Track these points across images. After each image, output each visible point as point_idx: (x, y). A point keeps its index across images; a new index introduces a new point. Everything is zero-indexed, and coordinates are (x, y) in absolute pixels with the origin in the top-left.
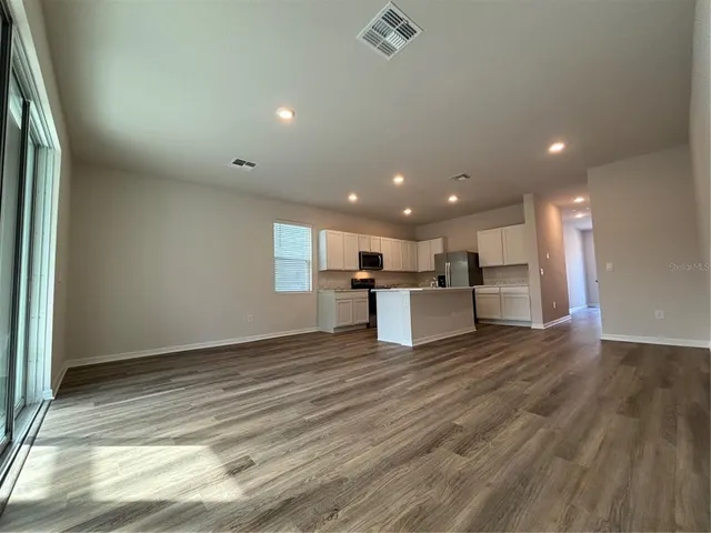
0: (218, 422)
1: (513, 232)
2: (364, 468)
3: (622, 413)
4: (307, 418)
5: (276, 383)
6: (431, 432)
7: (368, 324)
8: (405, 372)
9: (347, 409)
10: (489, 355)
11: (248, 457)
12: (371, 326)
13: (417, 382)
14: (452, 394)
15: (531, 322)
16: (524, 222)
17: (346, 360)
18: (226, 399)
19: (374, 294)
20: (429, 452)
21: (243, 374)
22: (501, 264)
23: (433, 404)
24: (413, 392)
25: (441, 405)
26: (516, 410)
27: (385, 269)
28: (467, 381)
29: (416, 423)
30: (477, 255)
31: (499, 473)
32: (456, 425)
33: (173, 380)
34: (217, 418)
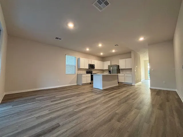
0: (49, 112)
1: (128, 60)
2: (92, 127)
3: (159, 109)
4: (75, 110)
5: (66, 100)
6: (110, 115)
7: (90, 83)
8: (101, 97)
9: (86, 108)
10: (123, 92)
11: (58, 123)
12: (91, 83)
13: (104, 100)
14: (114, 103)
15: (132, 83)
16: (131, 58)
17: (85, 93)
18: (52, 105)
19: (93, 75)
20: (110, 121)
21: (57, 97)
22: (125, 68)
23: (110, 106)
24: (104, 103)
25: (112, 106)
26: (132, 108)
27: (95, 68)
28: (118, 99)
29: (106, 112)
30: (119, 66)
31: (130, 128)
32: (116, 113)
33: (36, 99)
34: (49, 111)
